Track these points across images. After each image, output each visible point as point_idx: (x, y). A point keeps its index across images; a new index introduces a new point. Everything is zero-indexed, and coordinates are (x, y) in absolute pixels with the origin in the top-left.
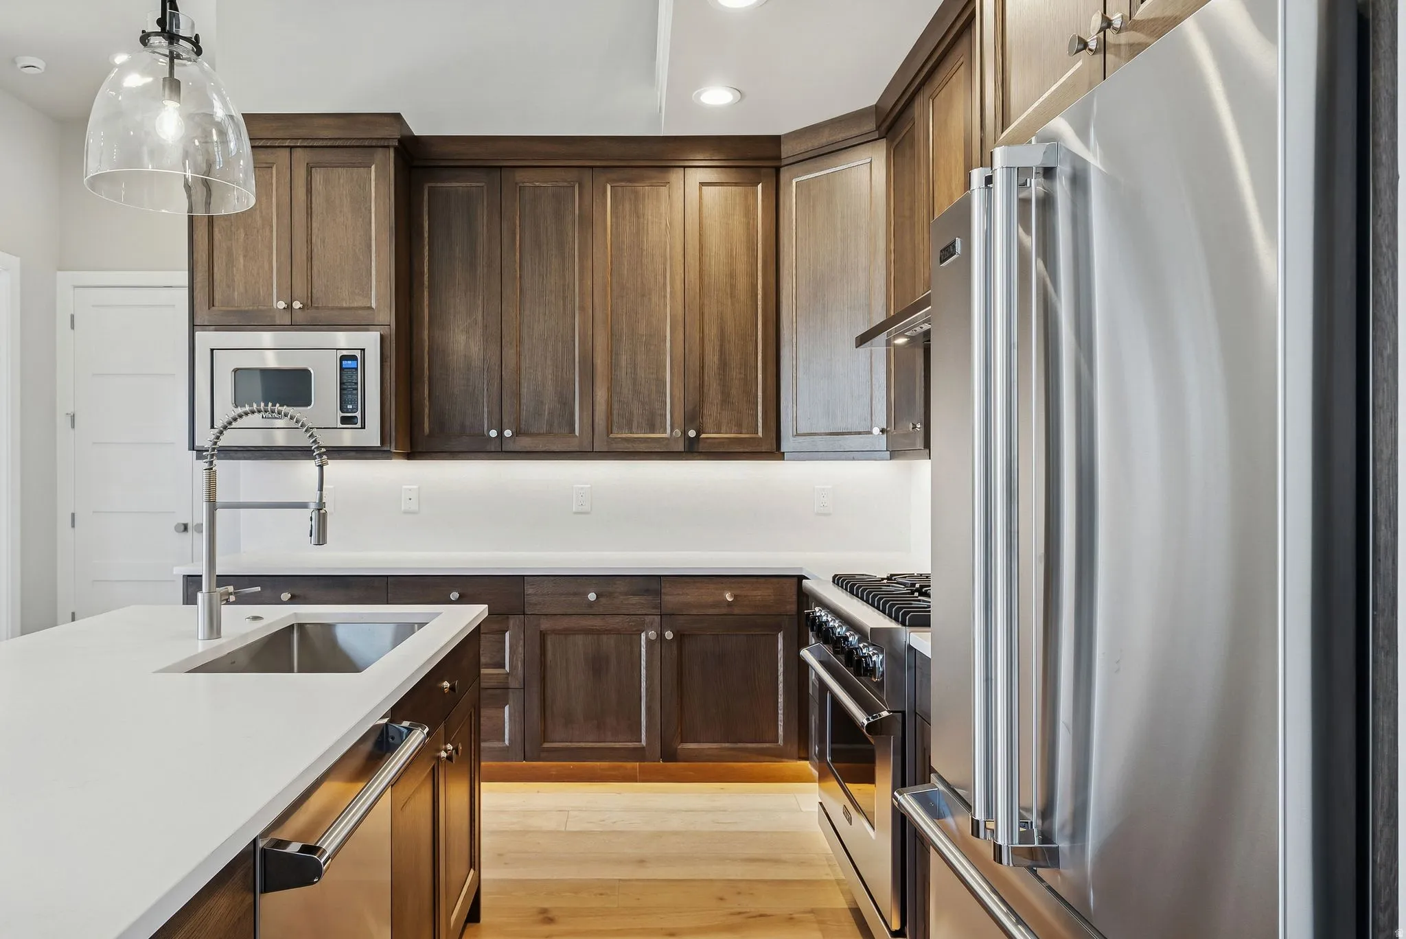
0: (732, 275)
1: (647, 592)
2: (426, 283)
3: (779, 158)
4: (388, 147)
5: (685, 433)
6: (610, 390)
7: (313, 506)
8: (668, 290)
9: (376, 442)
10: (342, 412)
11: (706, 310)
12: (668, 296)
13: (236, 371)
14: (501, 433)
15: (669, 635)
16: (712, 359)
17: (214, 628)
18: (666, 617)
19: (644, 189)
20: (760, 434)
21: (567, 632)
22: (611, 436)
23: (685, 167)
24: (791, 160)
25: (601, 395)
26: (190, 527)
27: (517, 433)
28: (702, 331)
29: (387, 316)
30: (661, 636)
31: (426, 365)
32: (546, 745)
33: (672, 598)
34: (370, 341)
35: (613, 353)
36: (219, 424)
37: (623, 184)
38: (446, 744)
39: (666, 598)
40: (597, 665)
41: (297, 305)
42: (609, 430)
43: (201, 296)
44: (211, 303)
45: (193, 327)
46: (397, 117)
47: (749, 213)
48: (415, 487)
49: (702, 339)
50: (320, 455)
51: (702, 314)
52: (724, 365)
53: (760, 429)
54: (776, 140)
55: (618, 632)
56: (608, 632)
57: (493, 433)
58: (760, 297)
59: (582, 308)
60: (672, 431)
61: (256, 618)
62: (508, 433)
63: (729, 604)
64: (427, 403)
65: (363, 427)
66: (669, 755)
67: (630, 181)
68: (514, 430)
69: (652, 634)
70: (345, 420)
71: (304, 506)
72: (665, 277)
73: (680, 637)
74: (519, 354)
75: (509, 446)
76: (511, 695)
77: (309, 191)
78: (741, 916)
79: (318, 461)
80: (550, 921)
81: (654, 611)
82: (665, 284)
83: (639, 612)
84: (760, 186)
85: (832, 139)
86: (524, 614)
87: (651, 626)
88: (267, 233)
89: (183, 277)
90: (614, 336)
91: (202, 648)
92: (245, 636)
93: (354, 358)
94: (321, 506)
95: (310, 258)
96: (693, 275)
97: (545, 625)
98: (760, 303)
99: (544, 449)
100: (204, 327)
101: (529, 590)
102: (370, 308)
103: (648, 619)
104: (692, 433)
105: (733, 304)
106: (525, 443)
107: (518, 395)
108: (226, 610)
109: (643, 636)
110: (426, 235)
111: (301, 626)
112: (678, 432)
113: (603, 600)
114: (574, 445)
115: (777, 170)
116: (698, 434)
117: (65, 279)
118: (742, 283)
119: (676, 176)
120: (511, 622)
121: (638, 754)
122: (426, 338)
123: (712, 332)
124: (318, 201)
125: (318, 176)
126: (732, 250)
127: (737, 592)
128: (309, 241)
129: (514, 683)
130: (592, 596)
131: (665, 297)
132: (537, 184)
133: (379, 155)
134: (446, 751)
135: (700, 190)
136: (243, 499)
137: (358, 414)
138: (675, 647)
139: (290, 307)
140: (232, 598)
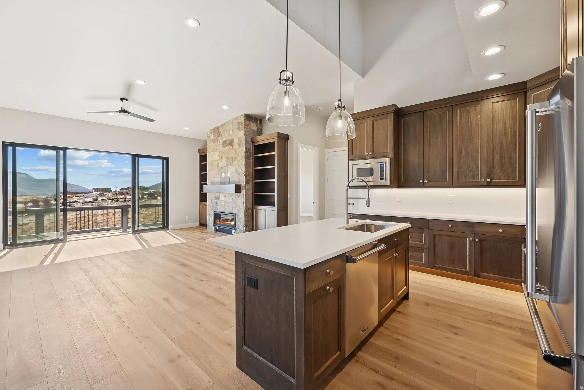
0: (505, 129)
1: (469, 226)
2: (403, 144)
3: (526, 88)
4: (392, 113)
5: (486, 180)
6: (458, 168)
7: (367, 199)
8: (480, 137)
9: (389, 184)
10: (381, 177)
11: (495, 142)
12: (480, 139)
13: (357, 169)
14: (423, 181)
15: (477, 240)
16: (497, 156)
17: (348, 222)
18: (476, 235)
19: (471, 108)
20: (517, 179)
21: (442, 235)
22: (459, 181)
23: (486, 99)
24: (531, 88)
25: (455, 169)
26: (350, 203)
27: (428, 181)
28: (493, 148)
29: (391, 154)
30: (474, 240)
31: (403, 165)
32: (435, 265)
33: (478, 229)
34: (387, 160)
35: (459, 158)
36: (349, 181)
37: (463, 108)
38: (396, 253)
39: (476, 229)
40: (452, 246)
41: (370, 153)
42: (458, 179)
43: (350, 154)
44: (352, 155)
45: (349, 160)
46: (394, 105)
47: (513, 109)
48: (401, 195)
49: (493, 151)
50: (368, 188)
51: (493, 143)
52: (502, 158)
53: (517, 178)
54: (525, 82)
55: (459, 237)
56: (456, 237)
57: (421, 181)
58: (517, 135)
59: (449, 146)
60: (481, 179)
61: (357, 222)
62: (425, 181)
63: (501, 233)
64: (403, 174)
65: (385, 181)
66: (477, 275)
67: (466, 107)
68: (427, 180)
69: (471, 239)
70: (381, 179)
71: (365, 198)
72: (478, 134)
73: (481, 241)
74: (429, 160)
75: (425, 185)
76: (425, 250)
77: (373, 127)
78: (492, 321)
79: (368, 189)
80: (428, 305)
81: (472, 232)
82: (478, 135)
83: (466, 232)
84: (518, 99)
85: (548, 78)
86: (429, 229)
87: (471, 237)
88: (364, 138)
89: (347, 148)
90: (460, 153)
91: (345, 225)
92: (354, 225)
93: (383, 164)
94: (368, 198)
95: (373, 142)
96: (489, 132)
97: (435, 233)
98: (517, 137)
99: (437, 185)
100: (351, 160)
101: (430, 223)
102: (388, 152)
103: (469, 234)
104: (489, 180)
105: (506, 138)
106: (430, 184)
107: (429, 171)
108: (350, 220)
109: (468, 239)
110: (403, 132)
111: (367, 224)
112: (483, 180)
113: (454, 228)
114: (446, 184)
115: (525, 93)
116: (491, 180)
117: (327, 151)
118: (510, 131)
119: (483, 103)
120: (425, 231)
121: (466, 273)
122: (403, 158)
123: (497, 148)
124: (375, 129)
125: (375, 123)
126: (505, 121)
127: (504, 229)
128: (373, 138)
129: (425, 247)
130: (450, 226)
131: (479, 139)
132: (435, 113)
133: (390, 115)
134: (396, 255)
135: (492, 105)
136: (360, 197)
137: (384, 178)
138: (479, 243)
139: (369, 154)
140: (351, 217)
